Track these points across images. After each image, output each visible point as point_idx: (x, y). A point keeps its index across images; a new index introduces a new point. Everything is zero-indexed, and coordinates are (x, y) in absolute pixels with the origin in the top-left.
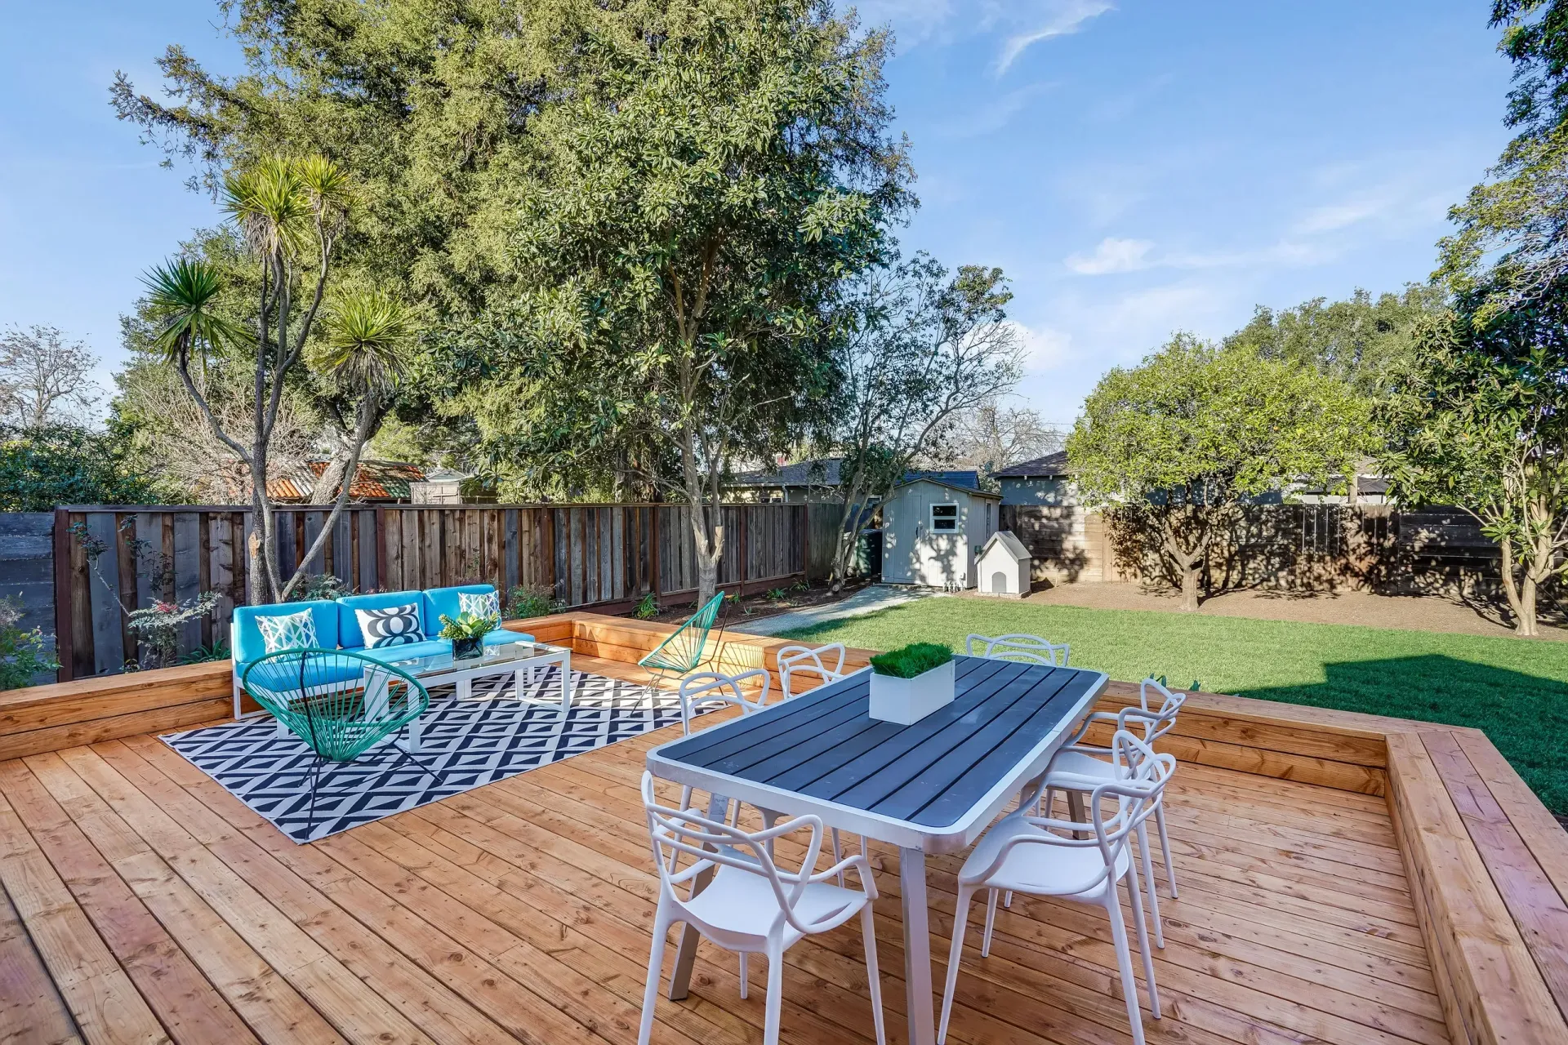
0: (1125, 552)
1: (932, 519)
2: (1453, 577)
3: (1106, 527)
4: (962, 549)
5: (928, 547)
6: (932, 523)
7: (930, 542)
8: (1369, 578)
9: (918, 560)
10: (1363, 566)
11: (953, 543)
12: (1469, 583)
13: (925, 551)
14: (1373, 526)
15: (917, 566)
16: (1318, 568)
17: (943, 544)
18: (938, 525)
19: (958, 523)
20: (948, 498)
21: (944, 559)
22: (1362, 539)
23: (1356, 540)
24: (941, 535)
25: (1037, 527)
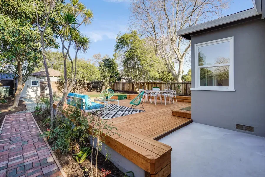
0: (59, 89)
1: (32, 83)
2: (94, 90)
3: (56, 85)
4: (39, 89)
5: (31, 89)
6: (32, 84)
7: (32, 88)
8: (87, 90)
9: (28, 92)
10: (87, 89)
11: (37, 88)
12: (95, 90)
13: (30, 90)
14: (88, 84)
15: (28, 93)
16: (83, 90)
17: (35, 88)
18: (33, 84)
19: (38, 84)
20: (35, 79)
21: (35, 92)
22: (87, 86)
23: (86, 86)
24: (34, 87)
25: (43, 85)
